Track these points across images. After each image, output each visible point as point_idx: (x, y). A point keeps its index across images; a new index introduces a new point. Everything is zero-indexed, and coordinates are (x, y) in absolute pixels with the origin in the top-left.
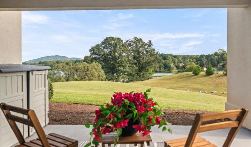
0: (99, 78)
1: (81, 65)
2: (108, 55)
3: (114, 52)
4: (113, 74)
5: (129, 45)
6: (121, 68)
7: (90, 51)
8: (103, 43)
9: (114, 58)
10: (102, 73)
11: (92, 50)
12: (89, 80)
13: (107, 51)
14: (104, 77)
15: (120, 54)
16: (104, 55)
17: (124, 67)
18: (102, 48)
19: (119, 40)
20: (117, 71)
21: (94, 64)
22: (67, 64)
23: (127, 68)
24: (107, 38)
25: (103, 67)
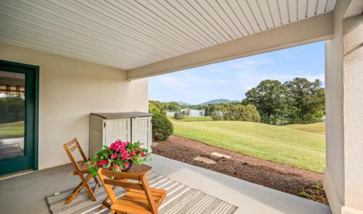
0: (254, 120)
1: (237, 107)
2: (263, 97)
3: (271, 94)
4: (269, 115)
5: (289, 86)
6: (279, 110)
7: (246, 94)
8: (258, 87)
9: (270, 100)
10: (257, 114)
11: (248, 94)
12: (244, 120)
13: (263, 93)
14: (259, 118)
15: (277, 96)
16: (260, 97)
17: (282, 108)
18: (257, 91)
19: (277, 83)
20: (274, 113)
21: (250, 106)
22: (225, 106)
23: (286, 110)
24: (263, 82)
25: (258, 109)
